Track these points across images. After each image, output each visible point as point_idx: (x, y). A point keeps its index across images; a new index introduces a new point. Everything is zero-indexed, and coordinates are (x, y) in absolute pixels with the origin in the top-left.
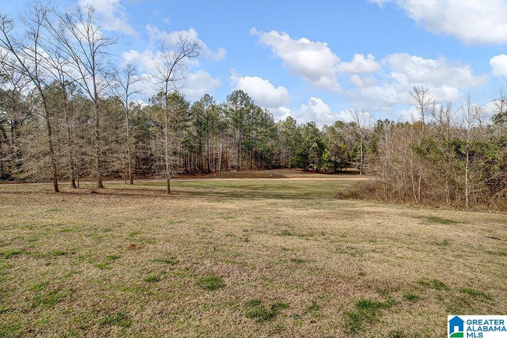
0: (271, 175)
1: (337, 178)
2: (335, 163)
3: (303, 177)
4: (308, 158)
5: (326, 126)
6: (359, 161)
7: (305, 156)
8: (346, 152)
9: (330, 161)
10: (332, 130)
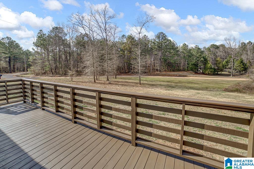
0: (178, 75)
1: (216, 78)
2: (215, 69)
3: (196, 77)
4: (198, 66)
5: (205, 48)
6: (230, 68)
7: (196, 65)
8: (221, 63)
9: (211, 68)
10: (209, 49)
